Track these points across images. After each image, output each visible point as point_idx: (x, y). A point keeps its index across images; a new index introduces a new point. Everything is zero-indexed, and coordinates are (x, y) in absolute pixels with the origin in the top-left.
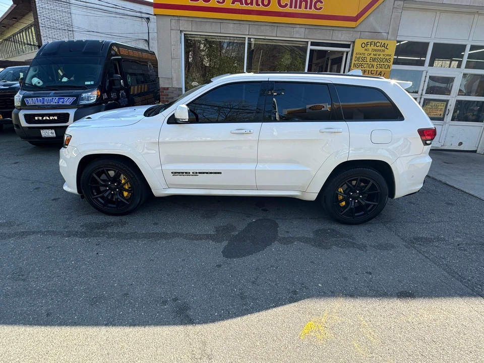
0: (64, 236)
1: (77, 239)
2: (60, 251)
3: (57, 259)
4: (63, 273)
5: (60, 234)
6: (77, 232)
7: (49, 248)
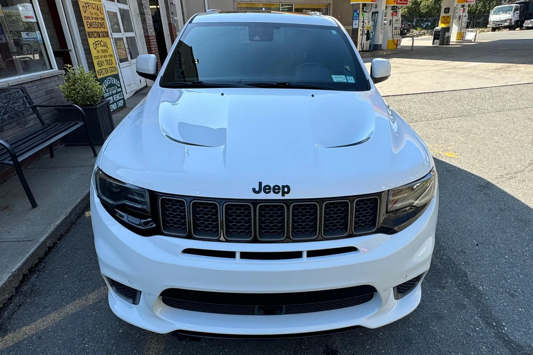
0: (480, 295)
1: (472, 276)
2: (505, 279)
3: (517, 273)
4: (526, 256)
5: (480, 301)
6: (459, 286)
7: (512, 295)
